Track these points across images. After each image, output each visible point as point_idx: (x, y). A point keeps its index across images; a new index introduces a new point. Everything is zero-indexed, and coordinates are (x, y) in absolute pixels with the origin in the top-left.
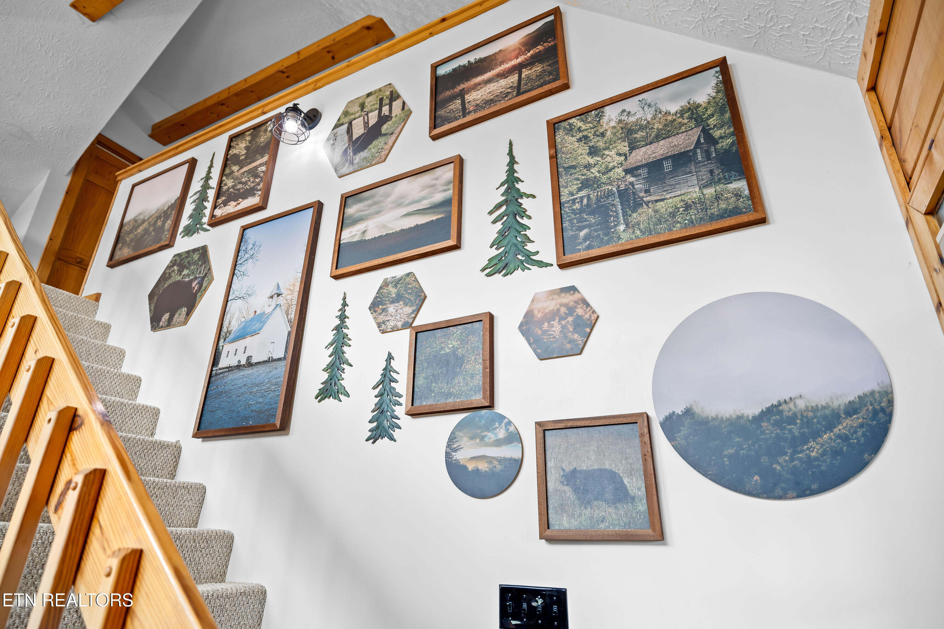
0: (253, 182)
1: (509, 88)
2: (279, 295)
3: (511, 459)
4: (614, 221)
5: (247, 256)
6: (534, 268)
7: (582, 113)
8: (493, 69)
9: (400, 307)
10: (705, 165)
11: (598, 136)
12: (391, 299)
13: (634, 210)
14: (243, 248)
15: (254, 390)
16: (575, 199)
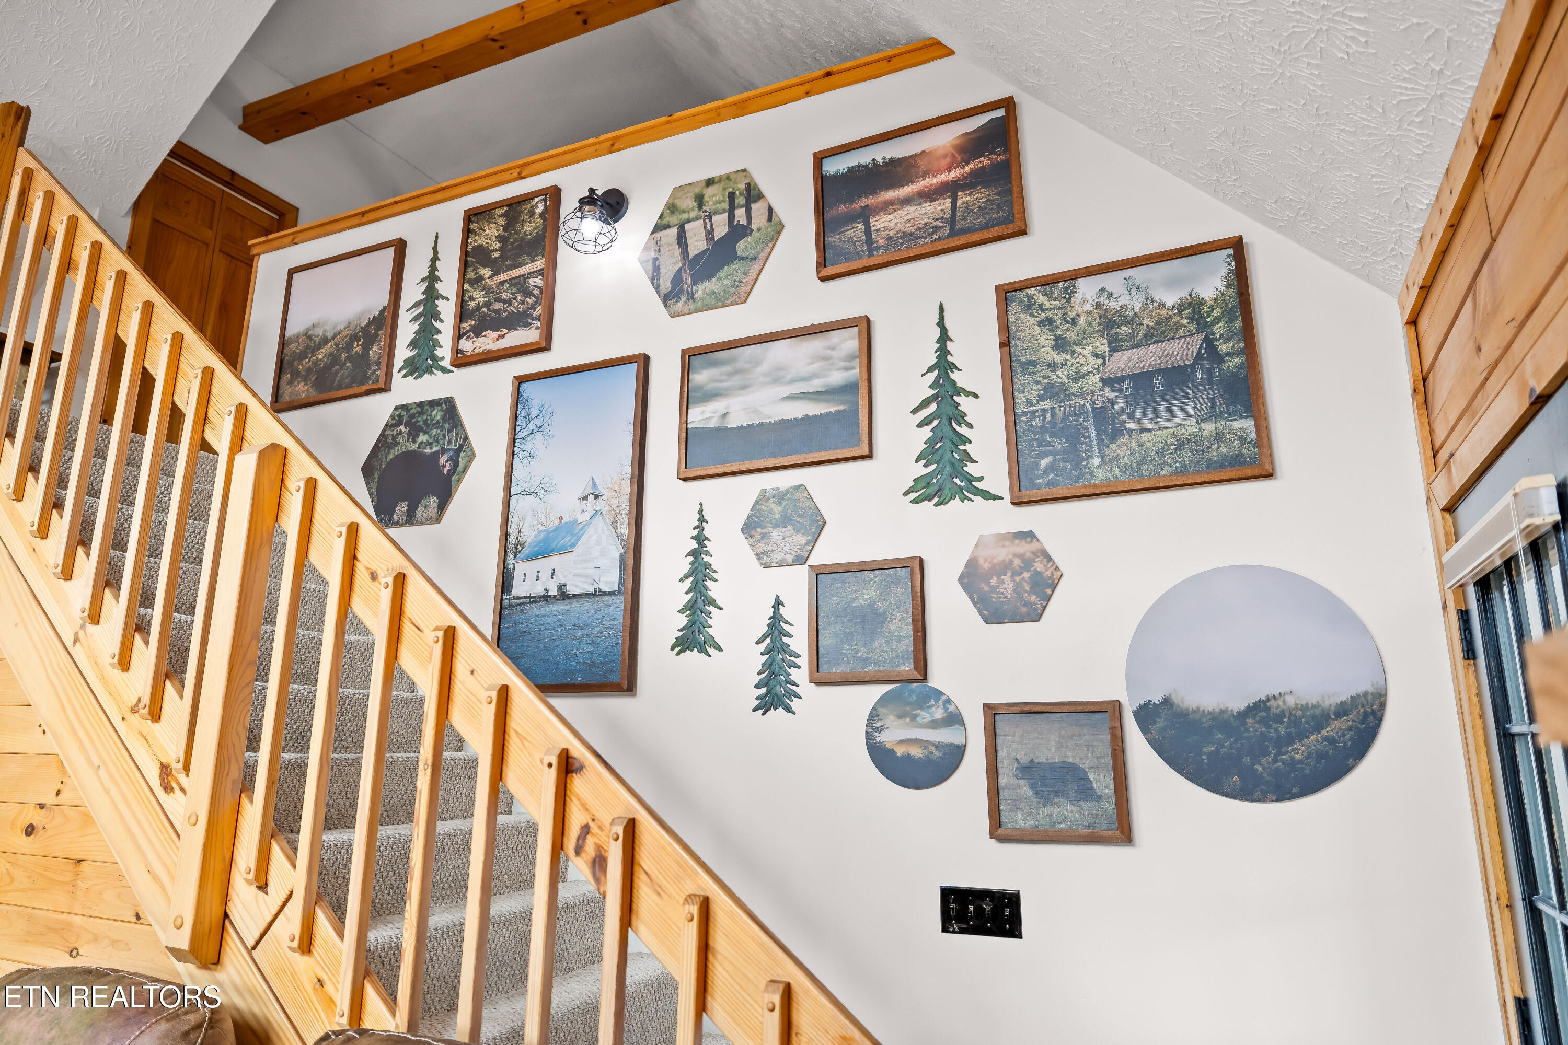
0: (523, 303)
1: (938, 220)
2: (597, 497)
3: (951, 745)
4: (1086, 451)
5: (531, 427)
6: (978, 500)
7: (1047, 282)
8: (913, 182)
9: (788, 533)
10: (1205, 390)
11: (1067, 322)
12: (774, 521)
13: (1113, 439)
14: (523, 413)
15: (579, 634)
16: (1034, 412)
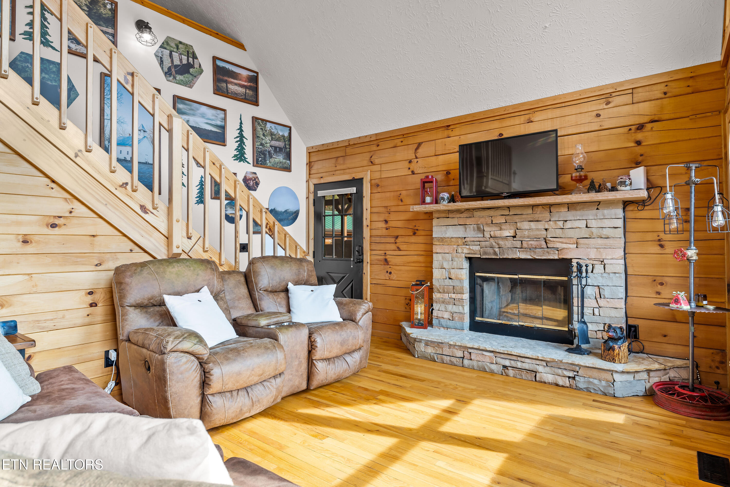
1: (242, 93)
4: (267, 159)
6: (246, 163)
7: (263, 120)
8: (237, 80)
10: (284, 153)
11: (265, 130)
13: (271, 158)
14: (107, 89)
16: (259, 148)
